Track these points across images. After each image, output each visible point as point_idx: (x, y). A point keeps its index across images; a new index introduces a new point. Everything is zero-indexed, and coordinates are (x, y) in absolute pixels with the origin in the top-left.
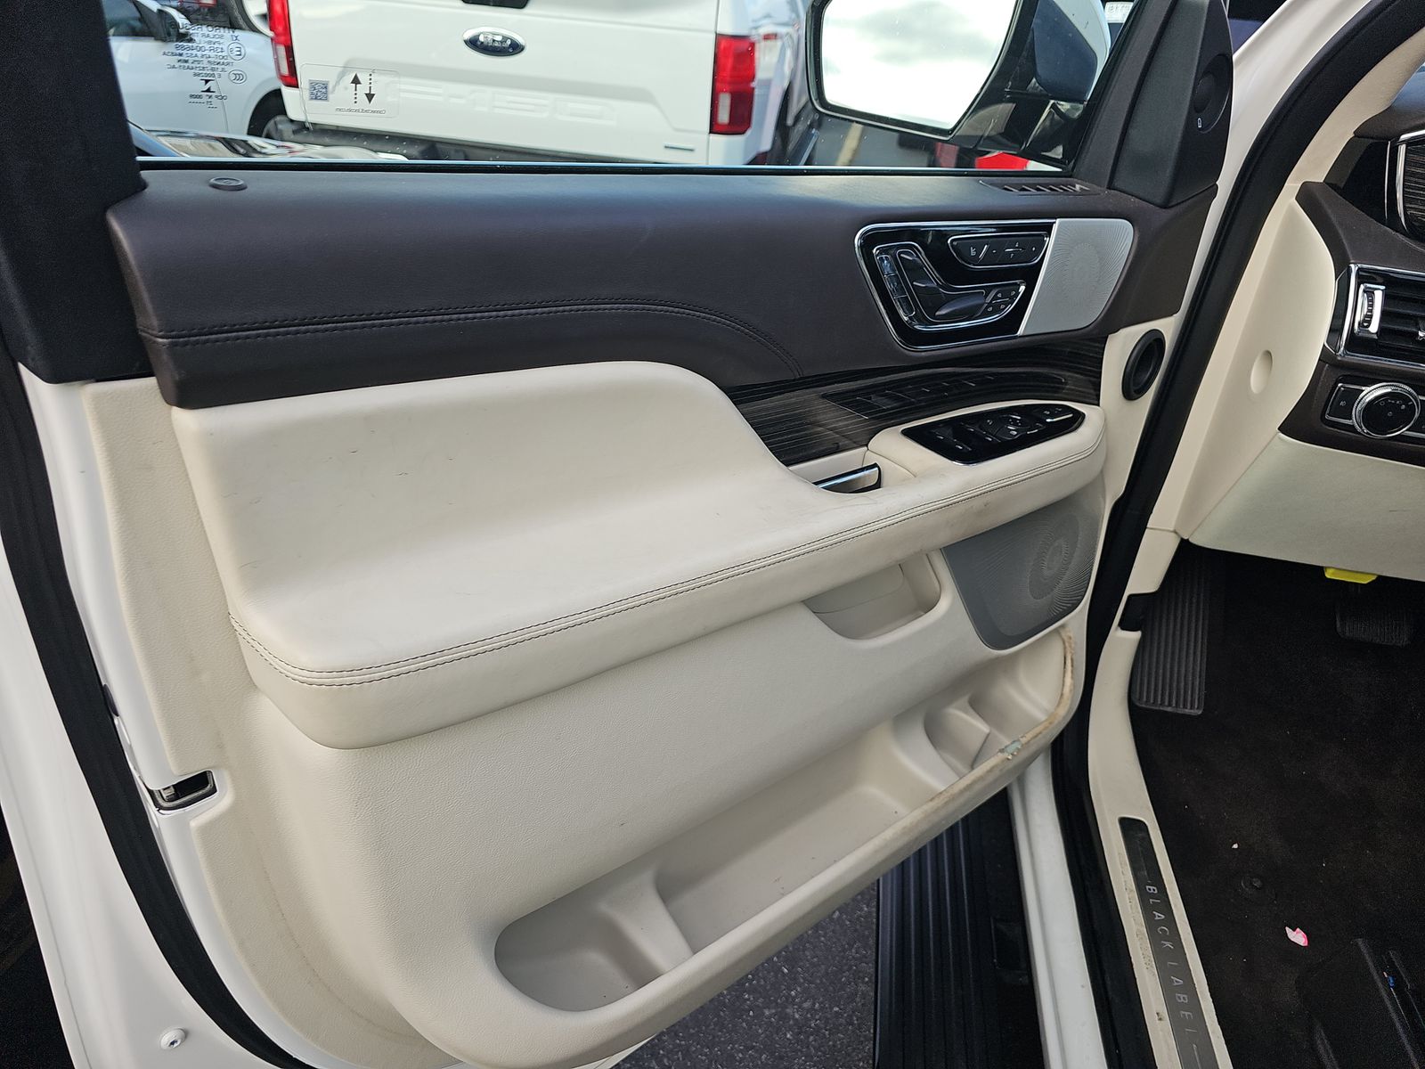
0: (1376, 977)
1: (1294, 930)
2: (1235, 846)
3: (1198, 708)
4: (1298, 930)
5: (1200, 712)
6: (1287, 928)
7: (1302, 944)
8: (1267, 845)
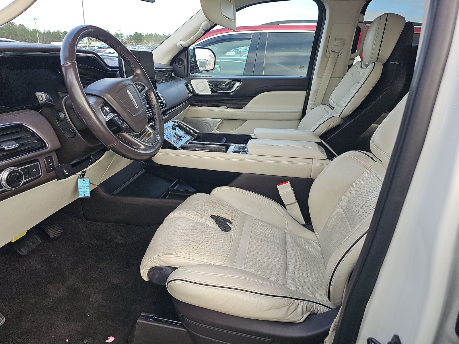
0: (149, 323)
1: (108, 339)
2: (67, 340)
3: (3, 319)
4: (109, 338)
5: (5, 319)
6: (106, 341)
7: (114, 339)
8: (73, 329)
